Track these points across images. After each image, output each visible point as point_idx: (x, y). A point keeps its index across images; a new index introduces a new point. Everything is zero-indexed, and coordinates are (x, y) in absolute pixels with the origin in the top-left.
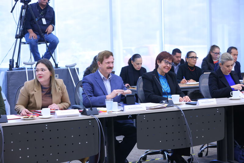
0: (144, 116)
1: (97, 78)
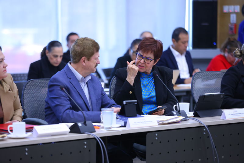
0: (156, 134)
1: (71, 79)
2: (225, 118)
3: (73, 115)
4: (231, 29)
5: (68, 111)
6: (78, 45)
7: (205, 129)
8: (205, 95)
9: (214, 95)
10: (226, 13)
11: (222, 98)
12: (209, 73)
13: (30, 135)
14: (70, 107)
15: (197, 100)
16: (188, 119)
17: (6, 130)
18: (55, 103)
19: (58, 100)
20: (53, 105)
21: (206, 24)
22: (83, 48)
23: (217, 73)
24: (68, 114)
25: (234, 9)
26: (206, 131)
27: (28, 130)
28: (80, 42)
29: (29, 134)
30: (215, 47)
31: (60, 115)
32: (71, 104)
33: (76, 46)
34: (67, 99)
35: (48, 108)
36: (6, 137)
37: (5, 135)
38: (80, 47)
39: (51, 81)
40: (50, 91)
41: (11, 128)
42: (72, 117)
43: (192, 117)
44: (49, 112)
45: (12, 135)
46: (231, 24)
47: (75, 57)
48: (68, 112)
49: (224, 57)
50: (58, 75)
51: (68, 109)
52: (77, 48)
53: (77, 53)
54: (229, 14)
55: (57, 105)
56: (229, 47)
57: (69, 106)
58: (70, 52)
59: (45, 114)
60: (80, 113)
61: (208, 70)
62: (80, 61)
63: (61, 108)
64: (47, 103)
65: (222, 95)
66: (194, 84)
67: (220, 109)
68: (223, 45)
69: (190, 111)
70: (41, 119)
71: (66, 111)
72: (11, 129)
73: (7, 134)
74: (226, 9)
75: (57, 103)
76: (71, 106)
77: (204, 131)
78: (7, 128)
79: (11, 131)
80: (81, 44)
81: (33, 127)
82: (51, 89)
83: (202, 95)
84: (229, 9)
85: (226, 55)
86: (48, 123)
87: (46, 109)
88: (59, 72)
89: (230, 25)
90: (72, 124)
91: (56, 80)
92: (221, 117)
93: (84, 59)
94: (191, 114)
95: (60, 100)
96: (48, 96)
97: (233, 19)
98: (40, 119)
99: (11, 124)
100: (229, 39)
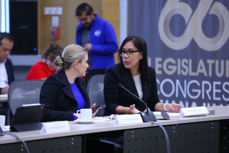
2: (45, 132)
4: (53, 33)
7: (22, 146)
8: (23, 107)
9: (33, 107)
10: (47, 15)
11: (42, 110)
12: (28, 82)
15: (14, 112)
16: (3, 134)
21: (26, 27)
23: (37, 82)
25: (56, 11)
26: (24, 148)
30: (35, 53)
43: (8, 131)
46: (54, 28)
49: (45, 64)
54: (50, 16)
56: (51, 54)
61: (28, 79)
65: (42, 107)
66: (11, 94)
67: (40, 122)
68: (44, 51)
69: (6, 124)
74: (47, 11)
77: (22, 148)
83: (20, 106)
84: (50, 11)
85: (48, 62)
89: (51, 29)
92: (41, 131)
94: (8, 128)
97: (55, 22)
100: (52, 45)
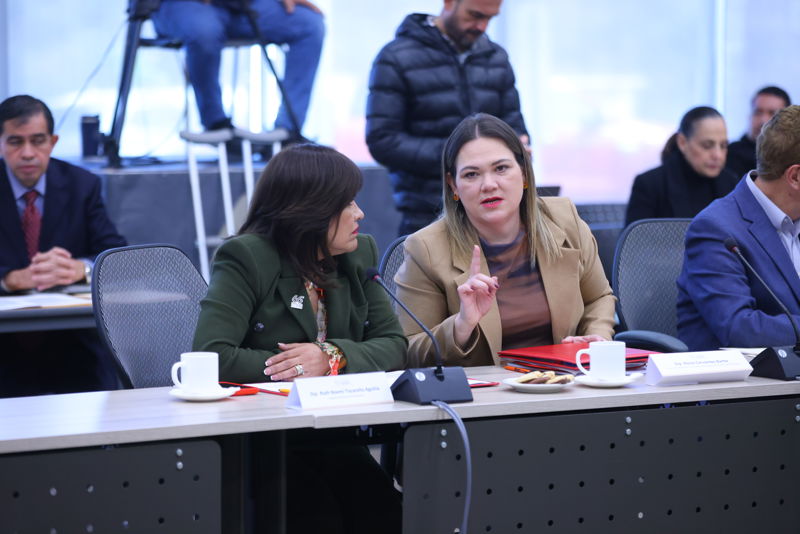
1: (752, 222)
3: (761, 325)
5: (745, 313)
6: (782, 131)
13: (638, 380)
14: (752, 302)
17: (572, 362)
18: (705, 291)
19: (716, 281)
20: (701, 295)
22: (795, 137)
24: (745, 323)
27: (633, 365)
28: (788, 122)
29: (636, 375)
31: (723, 324)
32: (753, 294)
33: (773, 133)
34: (743, 280)
35: (686, 304)
36: (572, 383)
37: (568, 376)
38: (786, 135)
39: (692, 229)
40: (690, 257)
41: (584, 356)
42: (757, 329)
44: (688, 317)
45: (588, 377)
47: (768, 163)
48: (745, 316)
50: (716, 211)
51: (745, 307)
52: (775, 139)
53: (776, 153)
55: (712, 297)
57: (747, 299)
58: (757, 148)
59: (677, 321)
60: (781, 319)
62: (783, 177)
63: (725, 303)
64: (682, 289)
70: (668, 334)
71: (741, 313)
72: (585, 361)
73: (575, 373)
75: (712, 290)
76: (754, 299)
78: (574, 359)
79: (586, 365)
80: (790, 126)
81: (647, 357)
82: (693, 250)
86: (686, 348)
87: (679, 306)
88: (717, 201)
90: (759, 351)
91: (706, 225)
93: (794, 172)
95: (720, 282)
96: (685, 269)
98: (663, 332)
99: (585, 345)
